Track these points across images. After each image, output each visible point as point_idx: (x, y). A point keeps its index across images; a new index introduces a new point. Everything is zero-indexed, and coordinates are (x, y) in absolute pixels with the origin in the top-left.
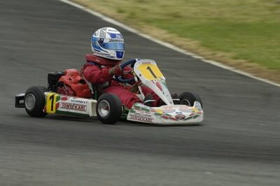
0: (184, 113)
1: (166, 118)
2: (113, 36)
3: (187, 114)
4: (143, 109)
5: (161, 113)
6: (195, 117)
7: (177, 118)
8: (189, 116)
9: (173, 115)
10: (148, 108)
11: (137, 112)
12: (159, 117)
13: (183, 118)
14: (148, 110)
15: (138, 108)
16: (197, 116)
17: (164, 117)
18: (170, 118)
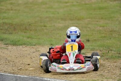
0: (74, 68)
2: (71, 32)
4: (54, 65)
5: (61, 67)
6: (80, 69)
7: (69, 70)
8: (76, 69)
9: (67, 68)
11: (52, 67)
12: (59, 69)
13: (73, 70)
15: (52, 65)
16: (81, 69)
17: (62, 69)
18: (65, 70)
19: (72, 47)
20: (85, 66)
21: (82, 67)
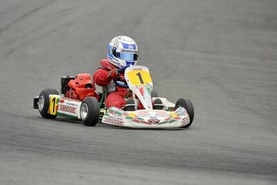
0: (158, 118)
1: (138, 122)
2: (126, 46)
3: (162, 119)
4: (116, 112)
5: (132, 116)
6: (171, 122)
7: (150, 122)
8: (163, 121)
9: (146, 119)
10: (122, 112)
11: (111, 115)
12: (130, 120)
13: (157, 122)
14: (120, 114)
15: (111, 112)
16: (173, 121)
17: (135, 121)
18: (142, 122)
19: (139, 74)
20: (179, 115)
21: (174, 117)
